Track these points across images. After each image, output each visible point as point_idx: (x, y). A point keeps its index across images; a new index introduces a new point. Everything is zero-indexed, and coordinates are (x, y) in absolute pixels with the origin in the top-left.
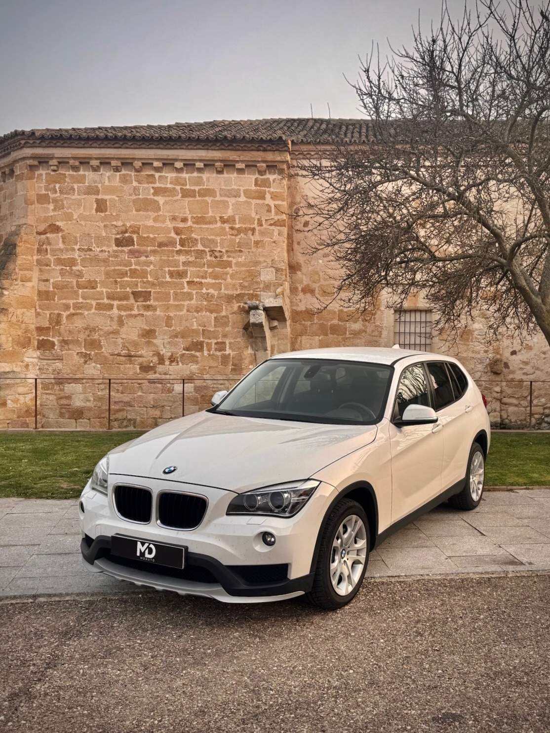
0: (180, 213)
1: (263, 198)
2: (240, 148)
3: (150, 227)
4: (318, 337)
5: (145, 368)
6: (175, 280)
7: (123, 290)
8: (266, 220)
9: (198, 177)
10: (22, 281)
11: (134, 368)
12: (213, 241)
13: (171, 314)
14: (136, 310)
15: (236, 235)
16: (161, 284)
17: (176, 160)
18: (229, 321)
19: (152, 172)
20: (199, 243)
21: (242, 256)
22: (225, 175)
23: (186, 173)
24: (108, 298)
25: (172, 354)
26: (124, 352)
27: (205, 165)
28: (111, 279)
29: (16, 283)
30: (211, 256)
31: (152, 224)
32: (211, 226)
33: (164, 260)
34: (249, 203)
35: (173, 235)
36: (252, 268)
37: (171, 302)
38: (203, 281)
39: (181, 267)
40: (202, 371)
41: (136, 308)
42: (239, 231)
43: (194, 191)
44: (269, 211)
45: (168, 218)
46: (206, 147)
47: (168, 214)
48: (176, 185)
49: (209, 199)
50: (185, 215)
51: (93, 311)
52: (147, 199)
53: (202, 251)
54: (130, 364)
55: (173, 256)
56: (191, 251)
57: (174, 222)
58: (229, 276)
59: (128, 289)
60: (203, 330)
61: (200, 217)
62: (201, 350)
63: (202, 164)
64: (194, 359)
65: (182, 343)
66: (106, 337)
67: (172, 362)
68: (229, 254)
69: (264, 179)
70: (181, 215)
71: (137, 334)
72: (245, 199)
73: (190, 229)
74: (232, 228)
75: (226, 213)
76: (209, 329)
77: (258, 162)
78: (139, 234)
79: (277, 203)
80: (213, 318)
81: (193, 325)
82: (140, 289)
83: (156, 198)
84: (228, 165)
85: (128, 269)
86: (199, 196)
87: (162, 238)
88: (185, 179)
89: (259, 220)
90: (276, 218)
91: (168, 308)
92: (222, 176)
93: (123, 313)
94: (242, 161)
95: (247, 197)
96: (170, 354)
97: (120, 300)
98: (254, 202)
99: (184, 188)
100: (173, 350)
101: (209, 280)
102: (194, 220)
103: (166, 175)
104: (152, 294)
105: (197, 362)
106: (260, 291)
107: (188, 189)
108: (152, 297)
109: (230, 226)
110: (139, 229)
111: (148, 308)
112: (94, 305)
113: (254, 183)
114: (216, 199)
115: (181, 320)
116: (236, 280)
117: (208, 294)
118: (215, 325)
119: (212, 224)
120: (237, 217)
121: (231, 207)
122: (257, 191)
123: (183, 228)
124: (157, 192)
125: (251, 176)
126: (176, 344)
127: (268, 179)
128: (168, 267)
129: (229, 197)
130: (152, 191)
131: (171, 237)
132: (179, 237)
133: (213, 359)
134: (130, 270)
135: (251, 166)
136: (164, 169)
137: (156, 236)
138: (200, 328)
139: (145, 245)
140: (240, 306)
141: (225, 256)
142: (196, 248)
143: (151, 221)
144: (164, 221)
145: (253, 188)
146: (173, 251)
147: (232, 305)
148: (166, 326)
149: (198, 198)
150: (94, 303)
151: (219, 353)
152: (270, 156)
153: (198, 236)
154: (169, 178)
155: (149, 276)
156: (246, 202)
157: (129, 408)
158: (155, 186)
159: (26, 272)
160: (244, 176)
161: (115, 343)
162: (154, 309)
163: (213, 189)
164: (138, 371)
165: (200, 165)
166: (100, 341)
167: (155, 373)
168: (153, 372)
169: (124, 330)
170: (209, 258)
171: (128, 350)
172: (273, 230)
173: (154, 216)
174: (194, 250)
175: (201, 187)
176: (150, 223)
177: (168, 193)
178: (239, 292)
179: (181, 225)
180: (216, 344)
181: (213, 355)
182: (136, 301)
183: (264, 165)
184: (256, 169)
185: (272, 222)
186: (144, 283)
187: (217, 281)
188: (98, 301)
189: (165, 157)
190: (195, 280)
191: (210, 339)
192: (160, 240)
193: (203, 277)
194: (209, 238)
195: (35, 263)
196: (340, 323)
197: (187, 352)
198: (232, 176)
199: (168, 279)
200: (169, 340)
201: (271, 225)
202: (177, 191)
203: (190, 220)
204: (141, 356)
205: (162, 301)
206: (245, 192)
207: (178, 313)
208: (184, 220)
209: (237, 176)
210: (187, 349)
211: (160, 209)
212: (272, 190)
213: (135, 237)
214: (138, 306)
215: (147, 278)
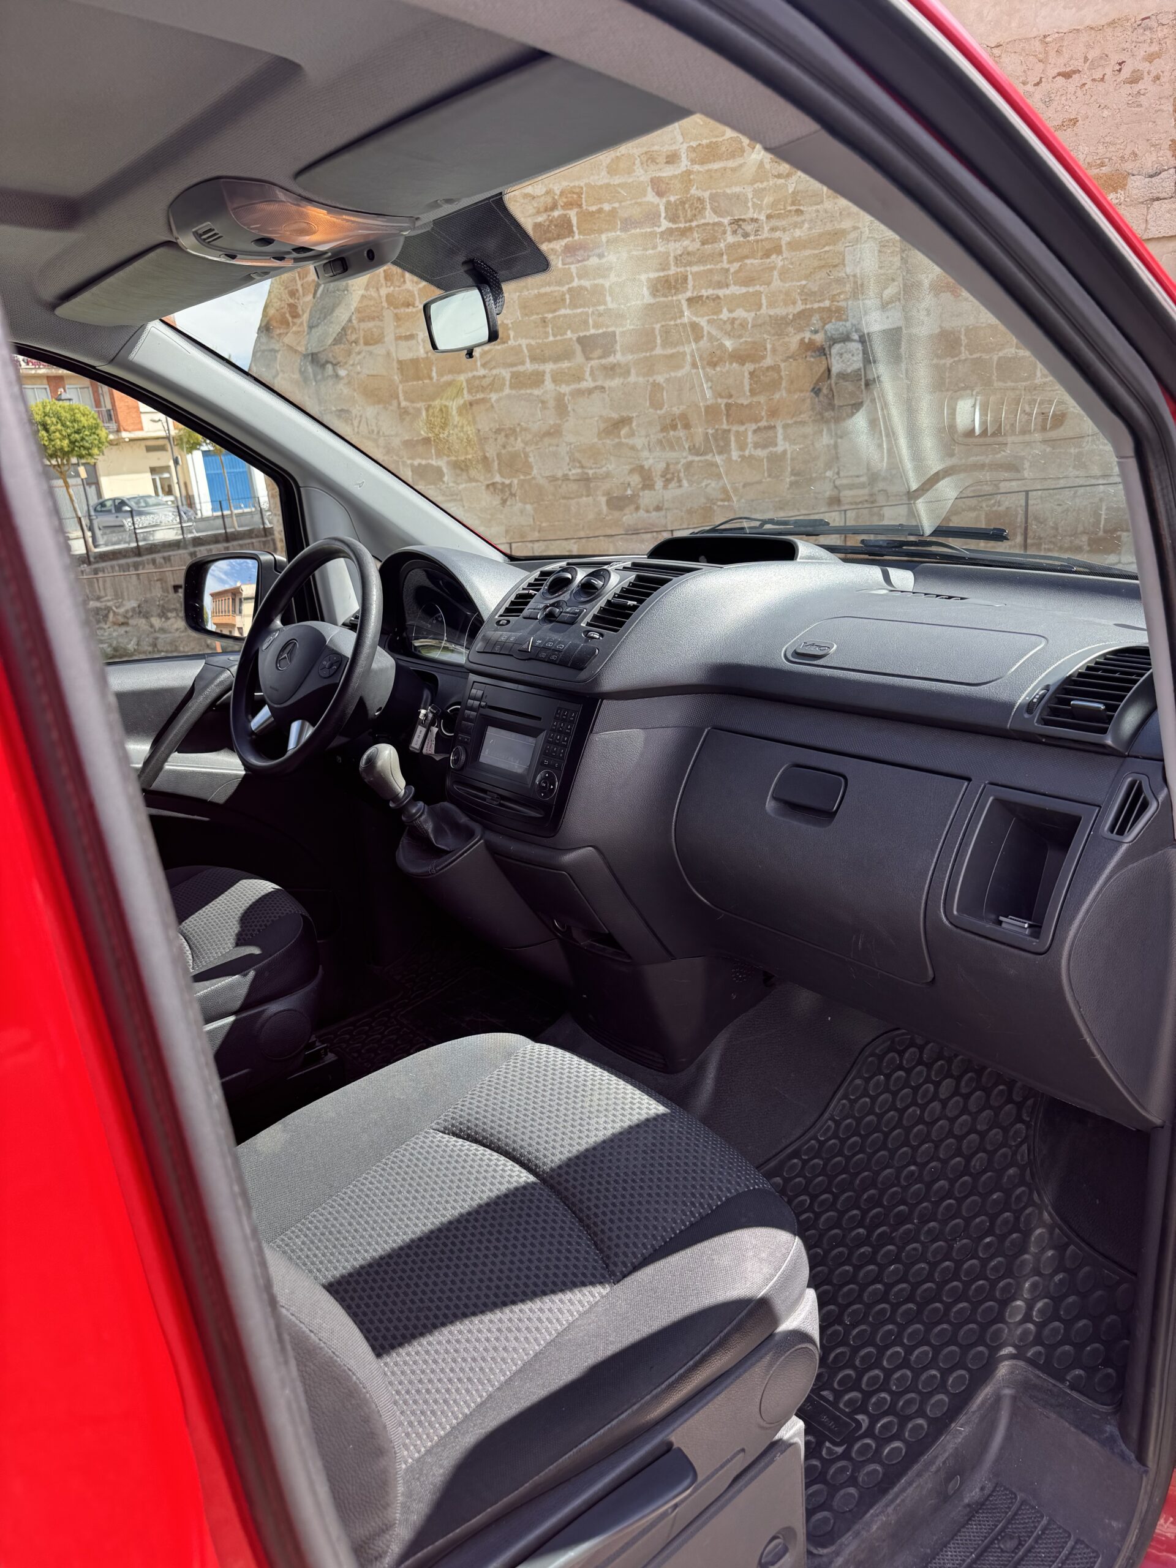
0: (662, 144)
3: (601, 187)
5: (617, 502)
6: (662, 299)
7: (559, 338)
10: (366, 343)
11: (596, 504)
12: (737, 196)
13: (660, 379)
14: (590, 379)
15: (787, 176)
16: (635, 313)
18: (781, 378)
20: (708, 207)
21: (803, 222)
24: (533, 359)
25: (668, 465)
26: (574, 471)
28: (534, 317)
29: (357, 349)
30: (735, 232)
31: (606, 181)
32: (731, 164)
33: (637, 259)
35: (651, 197)
36: (827, 248)
37: (658, 351)
38: (721, 293)
39: (673, 268)
40: (730, 494)
41: (588, 373)
45: (638, 162)
47: (637, 151)
50: (674, 147)
51: (507, 391)
53: (714, 224)
54: (588, 496)
55: (655, 247)
56: (690, 229)
57: (652, 167)
58: (775, 273)
59: (569, 334)
60: (728, 406)
61: (708, 146)
62: (724, 449)
64: (710, 472)
65: (685, 439)
66: (537, 444)
67: (667, 482)
68: (774, 223)
70: (665, 148)
71: (595, 430)
73: (686, 178)
76: (739, 401)
78: (580, 206)
80: (747, 374)
81: (704, 396)
82: (592, 331)
85: (565, 288)
87: (628, 208)
91: (651, 365)
93: (565, 389)
96: (663, 465)
97: (557, 359)
100: (669, 456)
101: (735, 290)
102: (693, 155)
104: (618, 338)
105: (718, 477)
106: (846, 300)
108: (618, 346)
110: (579, 195)
111: (611, 370)
112: (508, 377)
115: (681, 390)
116: (792, 280)
117: (733, 321)
118: (751, 390)
119: (733, 157)
123: (671, 178)
126: (674, 443)
128: (645, 272)
131: (647, 204)
132: (664, 200)
133: (750, 466)
134: (570, 290)
137: (616, 205)
138: (719, 400)
139: (595, 231)
140: (802, 340)
141: (766, 229)
142: (703, 221)
143: (604, 173)
144: (630, 171)
146: (653, 234)
147: (787, 339)
148: (652, 407)
150: (506, 373)
151: (761, 453)
153: (705, 191)
155: (608, 299)
159: (371, 324)
161: (555, 454)
162: (624, 371)
164: (605, 508)
166: (526, 456)
167: (637, 509)
168: (632, 507)
169: (570, 424)
170: (730, 239)
171: (582, 467)
173: (609, 161)
174: (698, 226)
176: (602, 178)
178: (800, 307)
179: (668, 172)
180: (755, 432)
181: (751, 456)
182: (588, 359)
186: (600, 315)
187: (751, 290)
188: (515, 369)
190: (704, 293)
191: (743, 423)
192: (625, 214)
193: (720, 285)
194: (728, 191)
195: (385, 304)
197: (697, 459)
199: (648, 300)
203: (684, 156)
204: (607, 477)
205: (641, 350)
207: (673, 374)
208: (672, 159)
210: (696, 451)
213: (573, 214)
214: (592, 371)
215: (605, 303)
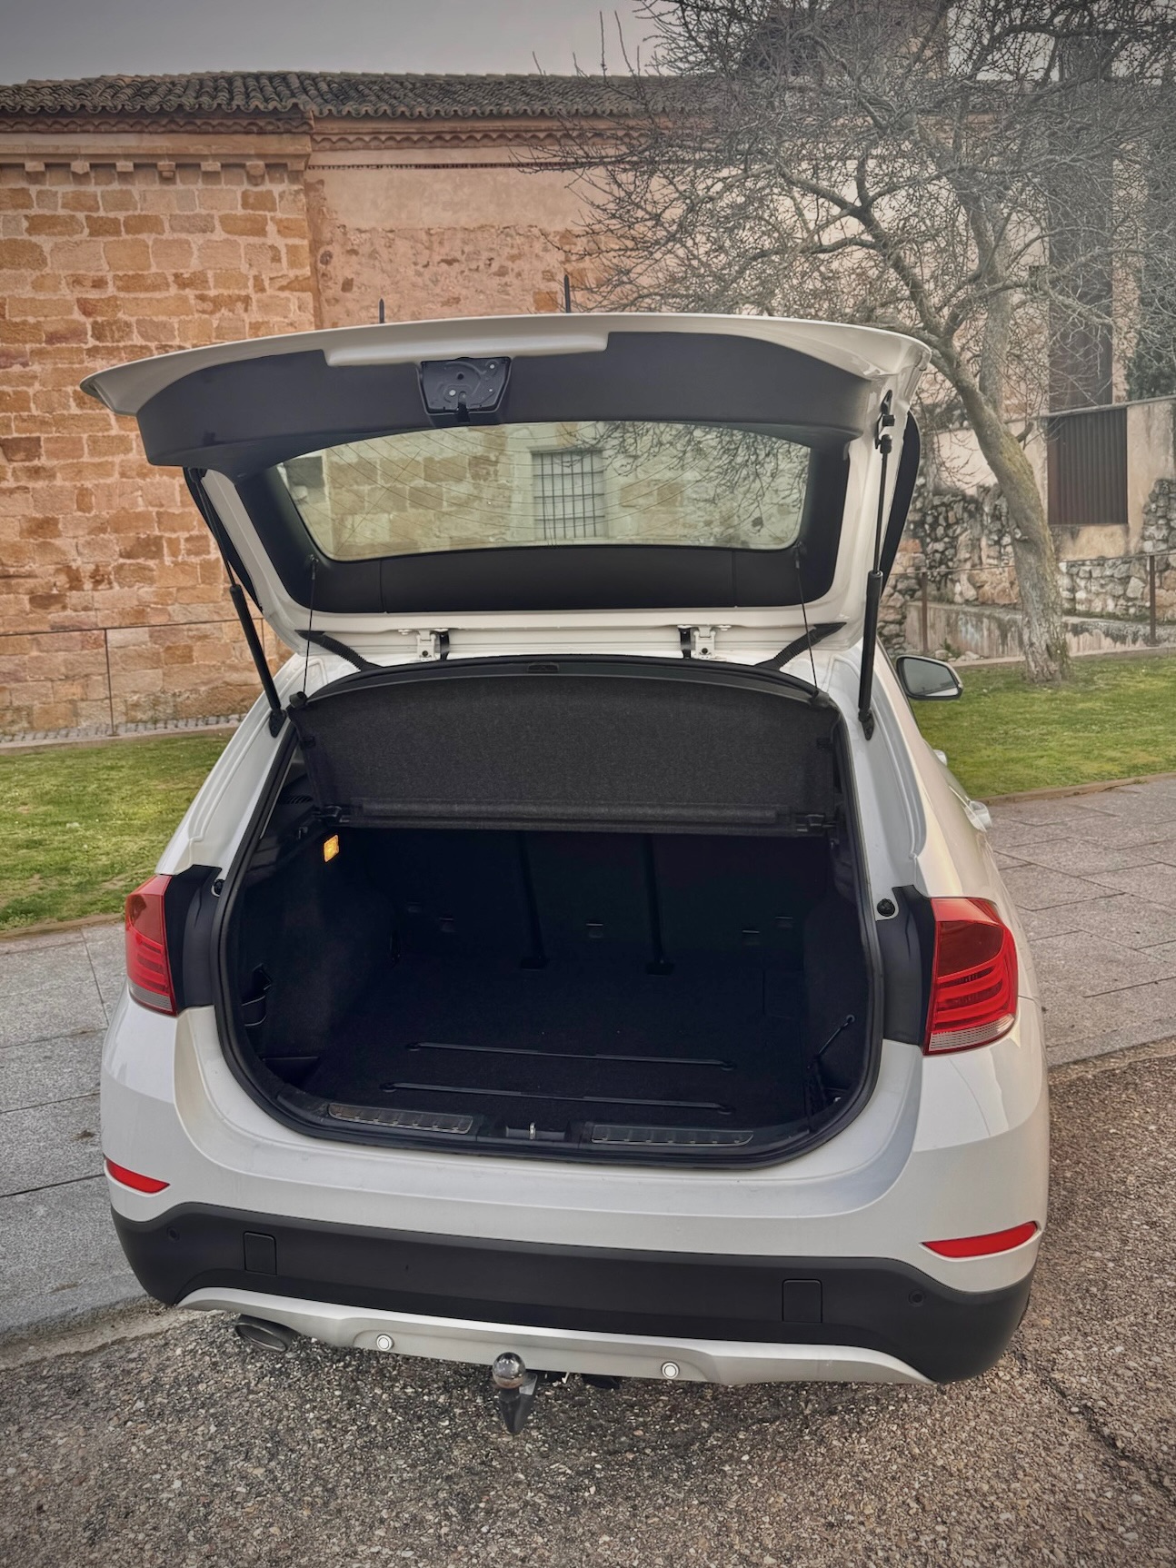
0: (88, 269)
1: (262, 232)
2: (211, 129)
3: (25, 300)
4: (386, 515)
5: (42, 600)
6: (90, 411)
8: (271, 279)
9: (121, 190)
11: (18, 602)
12: (164, 325)
13: (88, 484)
14: (12, 479)
15: (212, 313)
16: (60, 422)
17: (75, 156)
19: (23, 184)
20: (135, 330)
22: (180, 186)
23: (96, 184)
25: (97, 566)
27: (136, 166)
31: (31, 296)
32: (157, 295)
33: (64, 371)
34: (234, 244)
35: (77, 315)
37: (86, 459)
40: (164, 598)
41: (10, 474)
42: (217, 303)
43: (115, 221)
44: (276, 259)
45: (63, 282)
46: (138, 128)
47: (63, 273)
48: (75, 209)
49: (148, 238)
50: (100, 274)
52: (15, 241)
53: (142, 347)
54: (8, 593)
55: (81, 362)
56: (118, 348)
57: (78, 288)
60: (158, 513)
61: (133, 277)
62: (158, 554)
63: (131, 164)
64: (143, 575)
65: (115, 542)
67: (97, 583)
69: (261, 193)
70: (92, 274)
71: (17, 529)
72: (225, 236)
73: (112, 302)
74: (202, 298)
75: (188, 267)
76: (170, 510)
77: (249, 156)
78: (4, 317)
79: (291, 241)
80: (176, 487)
81: (135, 504)
82: (15, 435)
83: (34, 239)
84: (187, 165)
86: (128, 232)
87: (53, 323)
88: (96, 196)
89: (256, 278)
90: (292, 274)
91: (79, 471)
92: (171, 188)
94: (215, 157)
95: (229, 232)
96: (92, 567)
98: (243, 241)
99: (95, 215)
100: (99, 558)
102: (119, 283)
103: (54, 189)
104: (42, 443)
105: (151, 581)
107: (102, 218)
108: (43, 451)
109: (198, 292)
110: (3, 306)
111: (36, 473)
113: (240, 202)
114: (164, 237)
115: (110, 496)
118: (181, 502)
119: (160, 290)
120: (210, 274)
121: (196, 253)
122: (247, 219)
123: (98, 301)
124: (37, 225)
125: (234, 188)
126: (104, 546)
127: (270, 192)
128: (72, 385)
129: (189, 232)
130: (25, 224)
131: (73, 321)
132: (91, 320)
133: (183, 572)
135: (232, 165)
136: (48, 175)
137: (42, 319)
138: (151, 509)
139: (18, 341)
142: (130, 343)
143: (28, 288)
144: (56, 289)
145: (240, 211)
146: (80, 350)
148: (80, 509)
149: (124, 236)
151: (194, 559)
152: (273, 145)
153: (132, 316)
154: (60, 195)
155: (32, 405)
156: (226, 241)
157: (14, 685)
158: (32, 212)
160: (219, 187)
162: (51, 475)
163: (156, 217)
164: (28, 607)
165: (127, 166)
167: (64, 608)
168: (59, 606)
171: (2, 565)
172: (288, 299)
173: (34, 277)
174: (125, 347)
175: (130, 213)
176: (27, 292)
177: (59, 228)
179: (93, 295)
180: (187, 540)
181: (184, 563)
182: (10, 460)
183: (261, 163)
184: (242, 171)
185: (284, 283)
186: (24, 420)
189: (51, 151)
191: (175, 531)
192: (50, 328)
194: (155, 319)
196: (430, 485)
197: (128, 561)
198: (192, 187)
199: (74, 410)
200: (88, 538)
201: (282, 288)
202: (78, 222)
203: (111, 283)
204: (30, 575)
205: (69, 457)
206: (225, 221)
207: (102, 481)
208: (99, 284)
209: (204, 187)
210: (128, 555)
211: (44, 262)
212: (279, 215)
214: (14, 471)
215: (30, 411)
